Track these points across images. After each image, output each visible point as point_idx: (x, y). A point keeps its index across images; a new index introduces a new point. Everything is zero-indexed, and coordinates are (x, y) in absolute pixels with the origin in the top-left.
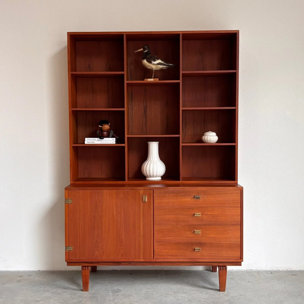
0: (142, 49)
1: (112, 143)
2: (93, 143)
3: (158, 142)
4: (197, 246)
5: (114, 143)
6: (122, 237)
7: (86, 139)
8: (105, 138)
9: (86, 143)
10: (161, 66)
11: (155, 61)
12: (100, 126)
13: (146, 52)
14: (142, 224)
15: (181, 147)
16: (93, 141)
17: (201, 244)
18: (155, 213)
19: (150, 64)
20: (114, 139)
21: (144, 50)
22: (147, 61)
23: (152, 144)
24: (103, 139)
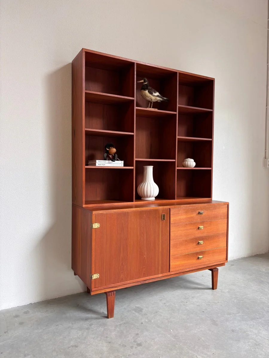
0: (142, 81)
1: (121, 166)
2: (104, 166)
3: (153, 166)
4: (200, 255)
5: (123, 166)
6: (145, 256)
7: (97, 161)
8: (116, 161)
9: (97, 165)
10: (158, 98)
11: (155, 93)
12: (108, 149)
13: (146, 84)
14: (160, 241)
15: (176, 170)
16: (104, 164)
17: (202, 253)
18: (171, 230)
19: (151, 95)
20: (123, 162)
21: (145, 82)
22: (148, 92)
23: (148, 168)
24: (114, 161)
